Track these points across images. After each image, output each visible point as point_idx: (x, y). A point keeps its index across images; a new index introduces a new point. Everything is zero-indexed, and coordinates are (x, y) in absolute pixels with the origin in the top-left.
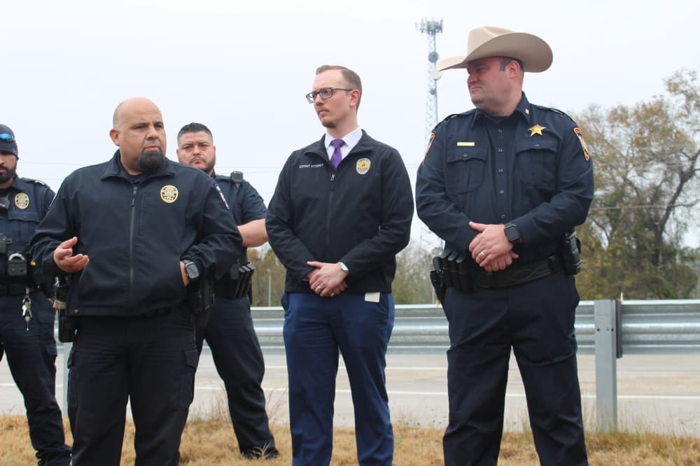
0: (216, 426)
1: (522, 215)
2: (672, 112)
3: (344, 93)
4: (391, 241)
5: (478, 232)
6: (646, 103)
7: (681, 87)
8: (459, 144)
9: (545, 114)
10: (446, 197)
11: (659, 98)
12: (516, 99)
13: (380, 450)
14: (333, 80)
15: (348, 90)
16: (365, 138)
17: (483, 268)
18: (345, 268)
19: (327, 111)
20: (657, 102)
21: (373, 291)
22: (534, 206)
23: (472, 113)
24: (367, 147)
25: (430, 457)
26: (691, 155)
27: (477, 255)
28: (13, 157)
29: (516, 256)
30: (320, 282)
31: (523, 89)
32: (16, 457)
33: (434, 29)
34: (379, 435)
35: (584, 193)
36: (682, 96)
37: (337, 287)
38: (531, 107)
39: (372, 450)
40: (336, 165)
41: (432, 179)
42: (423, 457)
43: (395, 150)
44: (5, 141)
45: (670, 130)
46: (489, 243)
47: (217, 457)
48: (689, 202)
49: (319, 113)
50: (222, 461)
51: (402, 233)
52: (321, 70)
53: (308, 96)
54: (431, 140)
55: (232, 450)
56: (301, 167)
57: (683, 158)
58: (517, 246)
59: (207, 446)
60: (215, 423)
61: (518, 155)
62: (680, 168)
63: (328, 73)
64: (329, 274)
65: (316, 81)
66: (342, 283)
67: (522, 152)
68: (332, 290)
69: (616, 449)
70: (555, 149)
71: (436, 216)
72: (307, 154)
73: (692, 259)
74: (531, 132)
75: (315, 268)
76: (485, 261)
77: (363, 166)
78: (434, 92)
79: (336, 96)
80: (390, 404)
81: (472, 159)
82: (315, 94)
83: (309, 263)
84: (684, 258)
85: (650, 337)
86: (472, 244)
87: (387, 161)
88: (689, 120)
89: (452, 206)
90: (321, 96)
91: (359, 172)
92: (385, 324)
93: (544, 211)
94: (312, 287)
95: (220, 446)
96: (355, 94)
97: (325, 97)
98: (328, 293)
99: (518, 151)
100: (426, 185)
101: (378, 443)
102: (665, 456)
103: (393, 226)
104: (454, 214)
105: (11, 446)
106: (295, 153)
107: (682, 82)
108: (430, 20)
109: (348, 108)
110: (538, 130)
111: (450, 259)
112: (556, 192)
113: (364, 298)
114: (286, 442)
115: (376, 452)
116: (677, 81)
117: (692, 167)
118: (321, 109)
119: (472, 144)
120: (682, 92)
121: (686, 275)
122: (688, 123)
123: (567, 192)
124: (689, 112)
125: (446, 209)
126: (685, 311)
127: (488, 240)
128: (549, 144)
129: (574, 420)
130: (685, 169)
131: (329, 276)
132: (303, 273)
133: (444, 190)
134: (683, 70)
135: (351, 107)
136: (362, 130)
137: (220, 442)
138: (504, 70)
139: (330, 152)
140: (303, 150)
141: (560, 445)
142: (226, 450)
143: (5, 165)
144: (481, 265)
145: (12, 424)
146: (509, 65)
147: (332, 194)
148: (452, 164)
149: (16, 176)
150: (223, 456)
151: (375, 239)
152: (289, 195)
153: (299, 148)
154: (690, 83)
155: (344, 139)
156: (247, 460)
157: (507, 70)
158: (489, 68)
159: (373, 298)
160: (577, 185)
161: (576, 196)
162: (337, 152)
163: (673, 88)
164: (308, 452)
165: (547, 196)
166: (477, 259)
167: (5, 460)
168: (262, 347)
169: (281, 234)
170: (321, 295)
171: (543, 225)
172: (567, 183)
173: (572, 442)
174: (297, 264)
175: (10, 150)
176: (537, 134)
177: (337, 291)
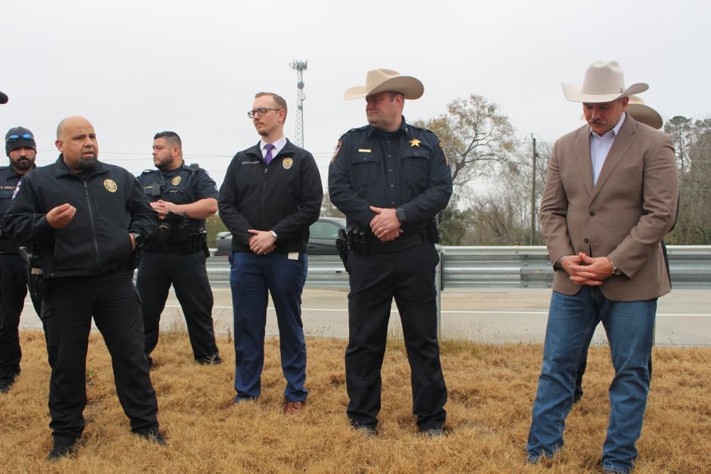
0: (174, 338)
1: (406, 203)
2: (451, 126)
3: (274, 112)
4: (307, 217)
5: (376, 213)
6: (436, 119)
7: (458, 110)
8: (360, 150)
9: (418, 131)
10: (351, 188)
11: (444, 116)
12: (399, 120)
13: (297, 361)
14: (268, 102)
15: (277, 110)
16: (288, 144)
17: (379, 239)
18: (275, 235)
19: (262, 124)
20: (443, 119)
21: (293, 251)
22: (413, 196)
23: (367, 128)
24: (289, 151)
25: (326, 362)
26: (463, 153)
27: (376, 230)
28: (33, 151)
29: (402, 231)
30: (258, 244)
31: (403, 114)
32: (36, 363)
33: (301, 67)
34: (296, 351)
35: (447, 189)
36: (458, 116)
37: (269, 248)
38: (409, 126)
39: (292, 361)
40: (269, 162)
41: (341, 174)
42: (321, 362)
43: (309, 153)
44: (27, 139)
45: (450, 136)
46: (385, 222)
47: (179, 363)
48: (460, 182)
49: (256, 125)
50: (183, 366)
51: (313, 210)
52: (258, 96)
53: (249, 113)
54: (338, 146)
55: (188, 356)
56: (244, 163)
57: (458, 155)
58: (404, 224)
59: (171, 354)
60: (173, 336)
61: (403, 160)
62: (456, 161)
63: (263, 98)
64: (263, 239)
65: (255, 103)
66: (272, 245)
67: (405, 159)
68: (266, 249)
69: (448, 354)
70: (428, 157)
71: (346, 202)
72: (248, 154)
73: (462, 218)
74: (411, 144)
75: (254, 234)
76: (382, 234)
77: (288, 163)
78: (301, 108)
79: (269, 114)
80: (304, 329)
81: (370, 161)
82: (254, 112)
83: (249, 231)
84: (457, 217)
85: (462, 276)
86: (372, 222)
87: (305, 161)
88: (462, 131)
89: (356, 195)
90: (258, 114)
91: (285, 167)
92: (302, 275)
93: (422, 200)
94: (251, 248)
95: (180, 354)
96: (283, 113)
97: (261, 114)
98: (263, 251)
99: (403, 157)
100: (336, 179)
101: (296, 356)
102: (480, 358)
103: (308, 206)
104: (359, 200)
105: (32, 354)
106: (238, 153)
107: (458, 107)
108: (299, 61)
109: (277, 123)
110: (416, 142)
111: (355, 232)
112: (428, 187)
113: (287, 256)
114: (230, 354)
115: (294, 362)
116: (455, 106)
117: (463, 161)
118: (258, 123)
119: (369, 151)
120: (458, 113)
121: (459, 228)
122: (461, 133)
123: (436, 187)
124: (462, 125)
125: (353, 197)
126: (485, 260)
127: (385, 220)
128: (424, 153)
129: (434, 341)
130: (459, 162)
131: (263, 241)
132: (246, 238)
133: (349, 183)
134: (459, 99)
135: (279, 122)
136: (287, 139)
137: (179, 350)
138: (392, 101)
139: (264, 153)
140: (245, 151)
141: (426, 358)
142: (184, 358)
143: (27, 157)
144: (378, 237)
145: (31, 337)
146: (396, 98)
147: (265, 183)
148: (356, 164)
149: (35, 165)
150: (183, 362)
151: (296, 214)
152: (235, 183)
153: (242, 150)
154: (463, 107)
155: (274, 144)
156: (200, 365)
157: (395, 101)
158: (382, 99)
159: (294, 256)
160: (444, 183)
161: (443, 190)
162: (269, 153)
163: (453, 110)
164: (247, 363)
165: (422, 190)
166: (376, 233)
167: (28, 365)
168: (210, 282)
169: (229, 210)
170: (258, 253)
171: (420, 210)
172: (435, 181)
173: (434, 356)
174: (240, 231)
175: (30, 146)
176: (415, 146)
177: (269, 251)
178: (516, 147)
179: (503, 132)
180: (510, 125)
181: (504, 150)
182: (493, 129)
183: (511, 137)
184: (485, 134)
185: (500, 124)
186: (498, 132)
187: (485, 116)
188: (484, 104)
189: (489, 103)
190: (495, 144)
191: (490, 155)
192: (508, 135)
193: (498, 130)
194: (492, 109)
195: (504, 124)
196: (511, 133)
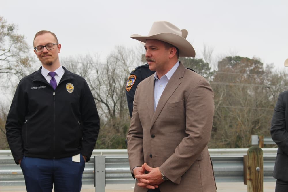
3: (57, 46)
14: (51, 38)
90: (47, 48)
91: (68, 91)
96: (60, 46)
139: (49, 79)
147: (55, 103)
178: (31, 63)
179: (20, 50)
180: (26, 44)
181: (21, 66)
182: (11, 46)
183: (26, 54)
184: (4, 50)
185: (17, 42)
186: (15, 50)
187: (5, 34)
188: (4, 24)
189: (9, 23)
190: (13, 60)
191: (9, 69)
192: (24, 52)
193: (16, 48)
194: (11, 29)
195: (21, 42)
196: (26, 50)
